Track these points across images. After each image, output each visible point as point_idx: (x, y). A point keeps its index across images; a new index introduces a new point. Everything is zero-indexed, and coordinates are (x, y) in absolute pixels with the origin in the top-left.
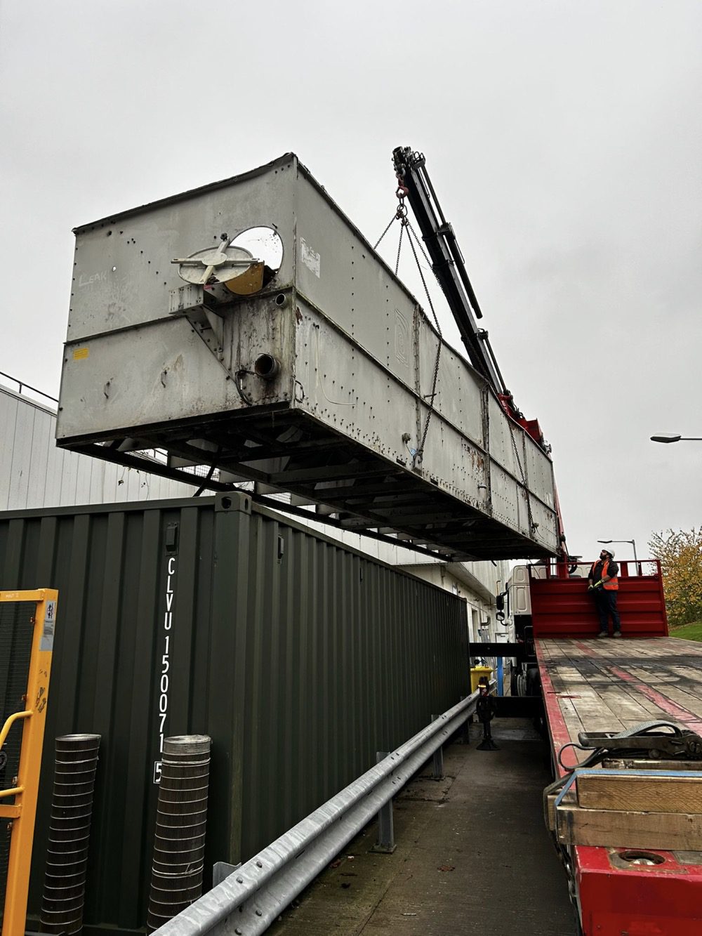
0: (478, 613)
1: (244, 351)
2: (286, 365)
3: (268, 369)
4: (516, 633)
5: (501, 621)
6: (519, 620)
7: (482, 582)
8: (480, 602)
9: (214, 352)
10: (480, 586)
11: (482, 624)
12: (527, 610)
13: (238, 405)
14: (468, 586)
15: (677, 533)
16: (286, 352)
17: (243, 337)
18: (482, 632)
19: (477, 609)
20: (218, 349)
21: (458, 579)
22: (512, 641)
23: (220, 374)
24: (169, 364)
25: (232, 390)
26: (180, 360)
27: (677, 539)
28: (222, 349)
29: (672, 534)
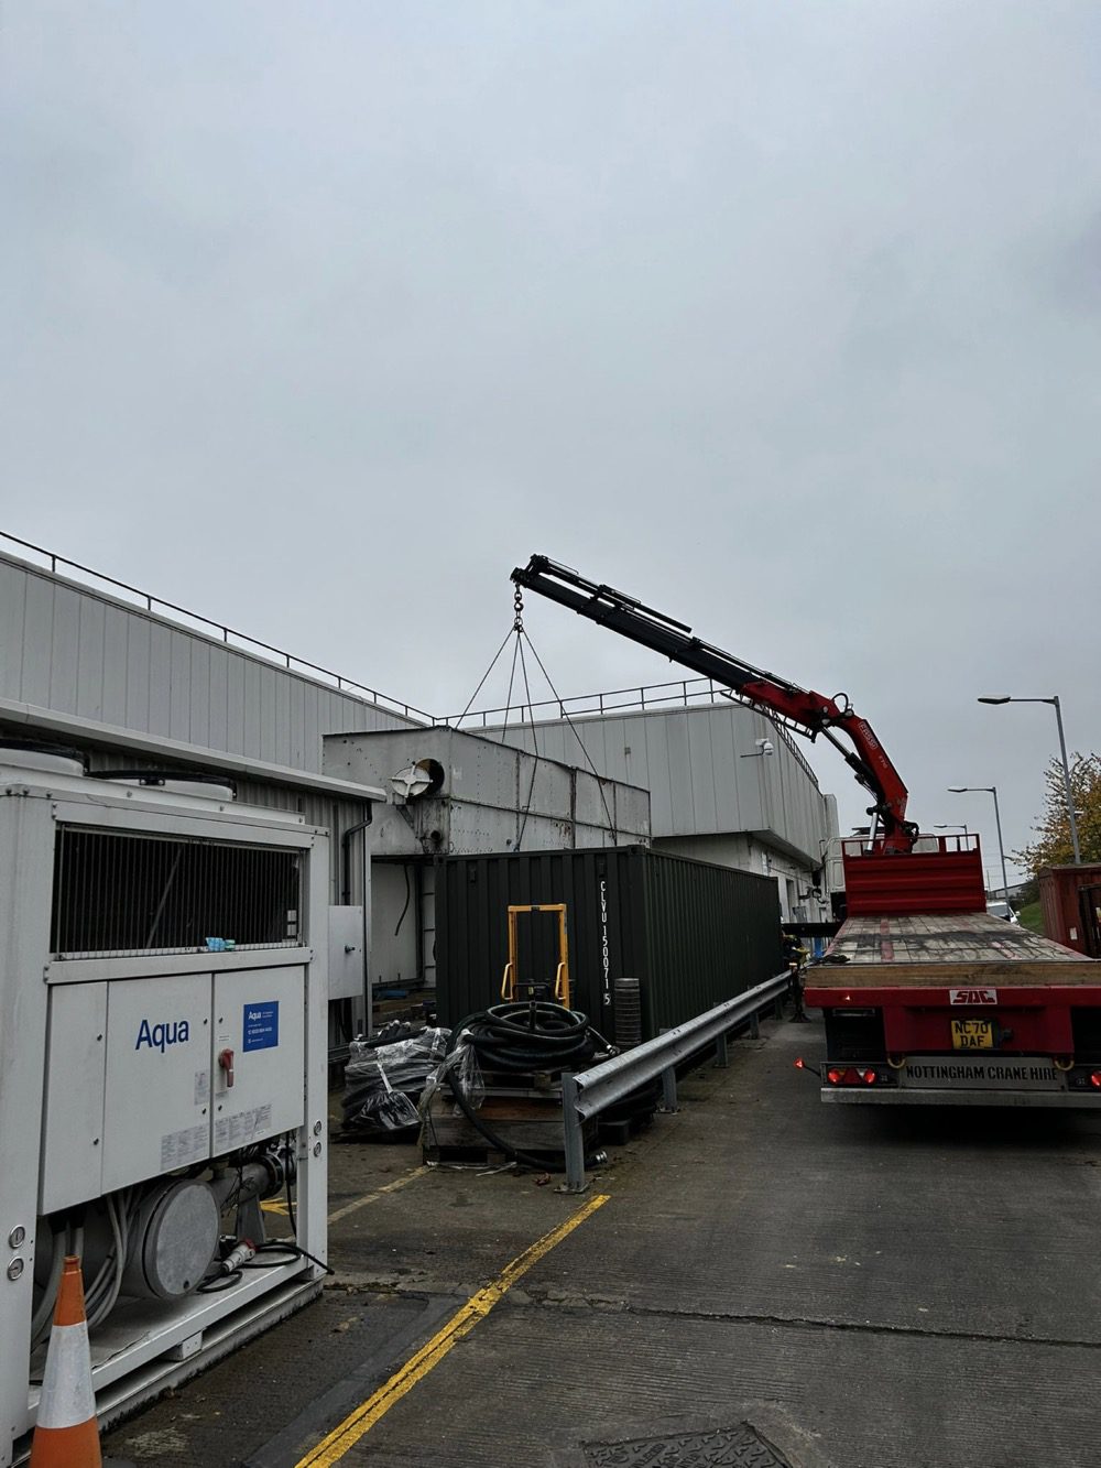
0: (795, 884)
1: (424, 824)
2: (446, 835)
3: (437, 837)
4: (833, 911)
5: (818, 898)
6: (836, 898)
7: (797, 845)
8: (798, 869)
9: (408, 822)
10: (797, 852)
11: (800, 898)
12: (842, 888)
13: (422, 853)
14: (781, 851)
15: (1087, 757)
16: (446, 829)
17: (424, 818)
18: (797, 910)
19: (793, 879)
20: (410, 821)
21: (768, 845)
22: (830, 921)
23: (412, 835)
24: (384, 825)
25: (419, 844)
26: (390, 823)
27: (1086, 766)
28: (413, 822)
29: (1078, 760)
